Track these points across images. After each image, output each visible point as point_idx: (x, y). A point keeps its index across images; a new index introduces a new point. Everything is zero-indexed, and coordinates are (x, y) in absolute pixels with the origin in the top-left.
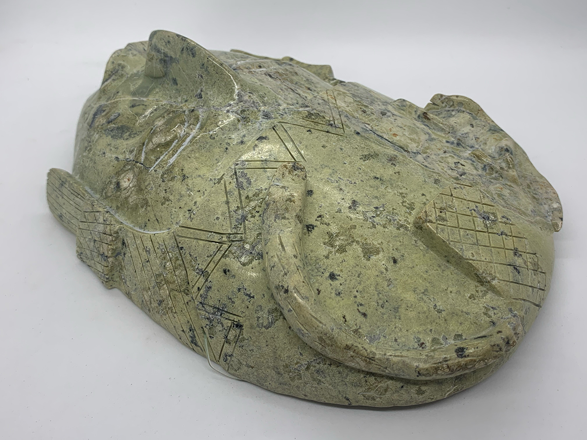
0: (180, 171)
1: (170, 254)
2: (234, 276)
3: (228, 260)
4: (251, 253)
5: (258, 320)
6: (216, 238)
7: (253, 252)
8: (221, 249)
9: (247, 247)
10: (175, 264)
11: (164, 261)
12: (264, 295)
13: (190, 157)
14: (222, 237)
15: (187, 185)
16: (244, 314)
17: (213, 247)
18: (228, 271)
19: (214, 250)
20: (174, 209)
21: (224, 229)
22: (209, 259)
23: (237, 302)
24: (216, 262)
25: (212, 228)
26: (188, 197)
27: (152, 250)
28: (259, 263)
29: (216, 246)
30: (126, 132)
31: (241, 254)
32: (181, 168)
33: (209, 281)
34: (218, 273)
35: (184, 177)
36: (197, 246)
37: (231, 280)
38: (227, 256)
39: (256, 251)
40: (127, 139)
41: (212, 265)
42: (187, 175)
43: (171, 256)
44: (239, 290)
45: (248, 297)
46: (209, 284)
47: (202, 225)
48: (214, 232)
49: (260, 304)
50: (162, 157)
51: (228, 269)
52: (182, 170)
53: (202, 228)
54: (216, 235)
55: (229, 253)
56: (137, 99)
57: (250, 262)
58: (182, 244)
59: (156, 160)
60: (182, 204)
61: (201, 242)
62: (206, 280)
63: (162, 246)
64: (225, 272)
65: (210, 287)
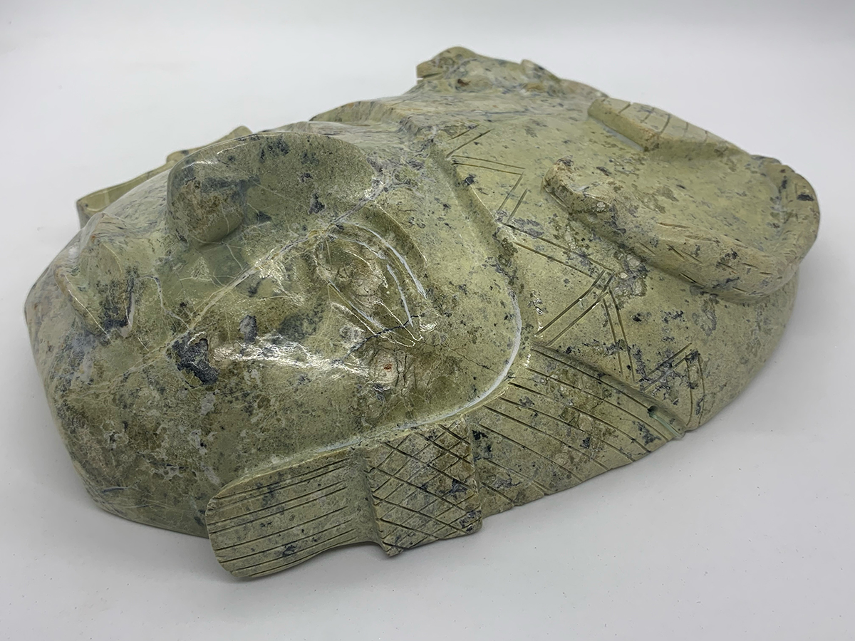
0: (450, 286)
1: (552, 376)
2: (649, 314)
3: (627, 306)
4: (634, 277)
5: (704, 330)
6: (590, 299)
7: (635, 275)
8: (608, 304)
9: (624, 276)
10: (569, 380)
11: (556, 391)
12: (686, 301)
13: (438, 264)
14: (595, 293)
15: (475, 293)
16: (690, 339)
17: (599, 311)
18: (639, 315)
19: (603, 312)
20: (491, 334)
21: (585, 283)
22: (609, 326)
23: (674, 334)
24: (618, 321)
25: (575, 295)
26: (490, 305)
27: (530, 395)
28: (651, 278)
29: (600, 307)
30: (302, 324)
31: (629, 288)
32: (448, 283)
33: (631, 347)
34: (632, 329)
35: (463, 288)
36: (582, 329)
37: (651, 320)
38: (622, 303)
39: (635, 271)
40: (315, 329)
41: (618, 329)
42: (462, 284)
43: (556, 377)
44: (666, 321)
45: (679, 318)
46: (634, 351)
47: (560, 304)
48: (581, 298)
49: (692, 312)
50: (403, 298)
51: (636, 314)
52: (450, 283)
53: (565, 306)
54: (586, 297)
55: (619, 299)
56: (240, 281)
57: (644, 285)
58: (564, 347)
59: (403, 307)
60: (493, 319)
61: (582, 321)
62: (629, 350)
63: (536, 377)
64: (637, 320)
65: (639, 351)
